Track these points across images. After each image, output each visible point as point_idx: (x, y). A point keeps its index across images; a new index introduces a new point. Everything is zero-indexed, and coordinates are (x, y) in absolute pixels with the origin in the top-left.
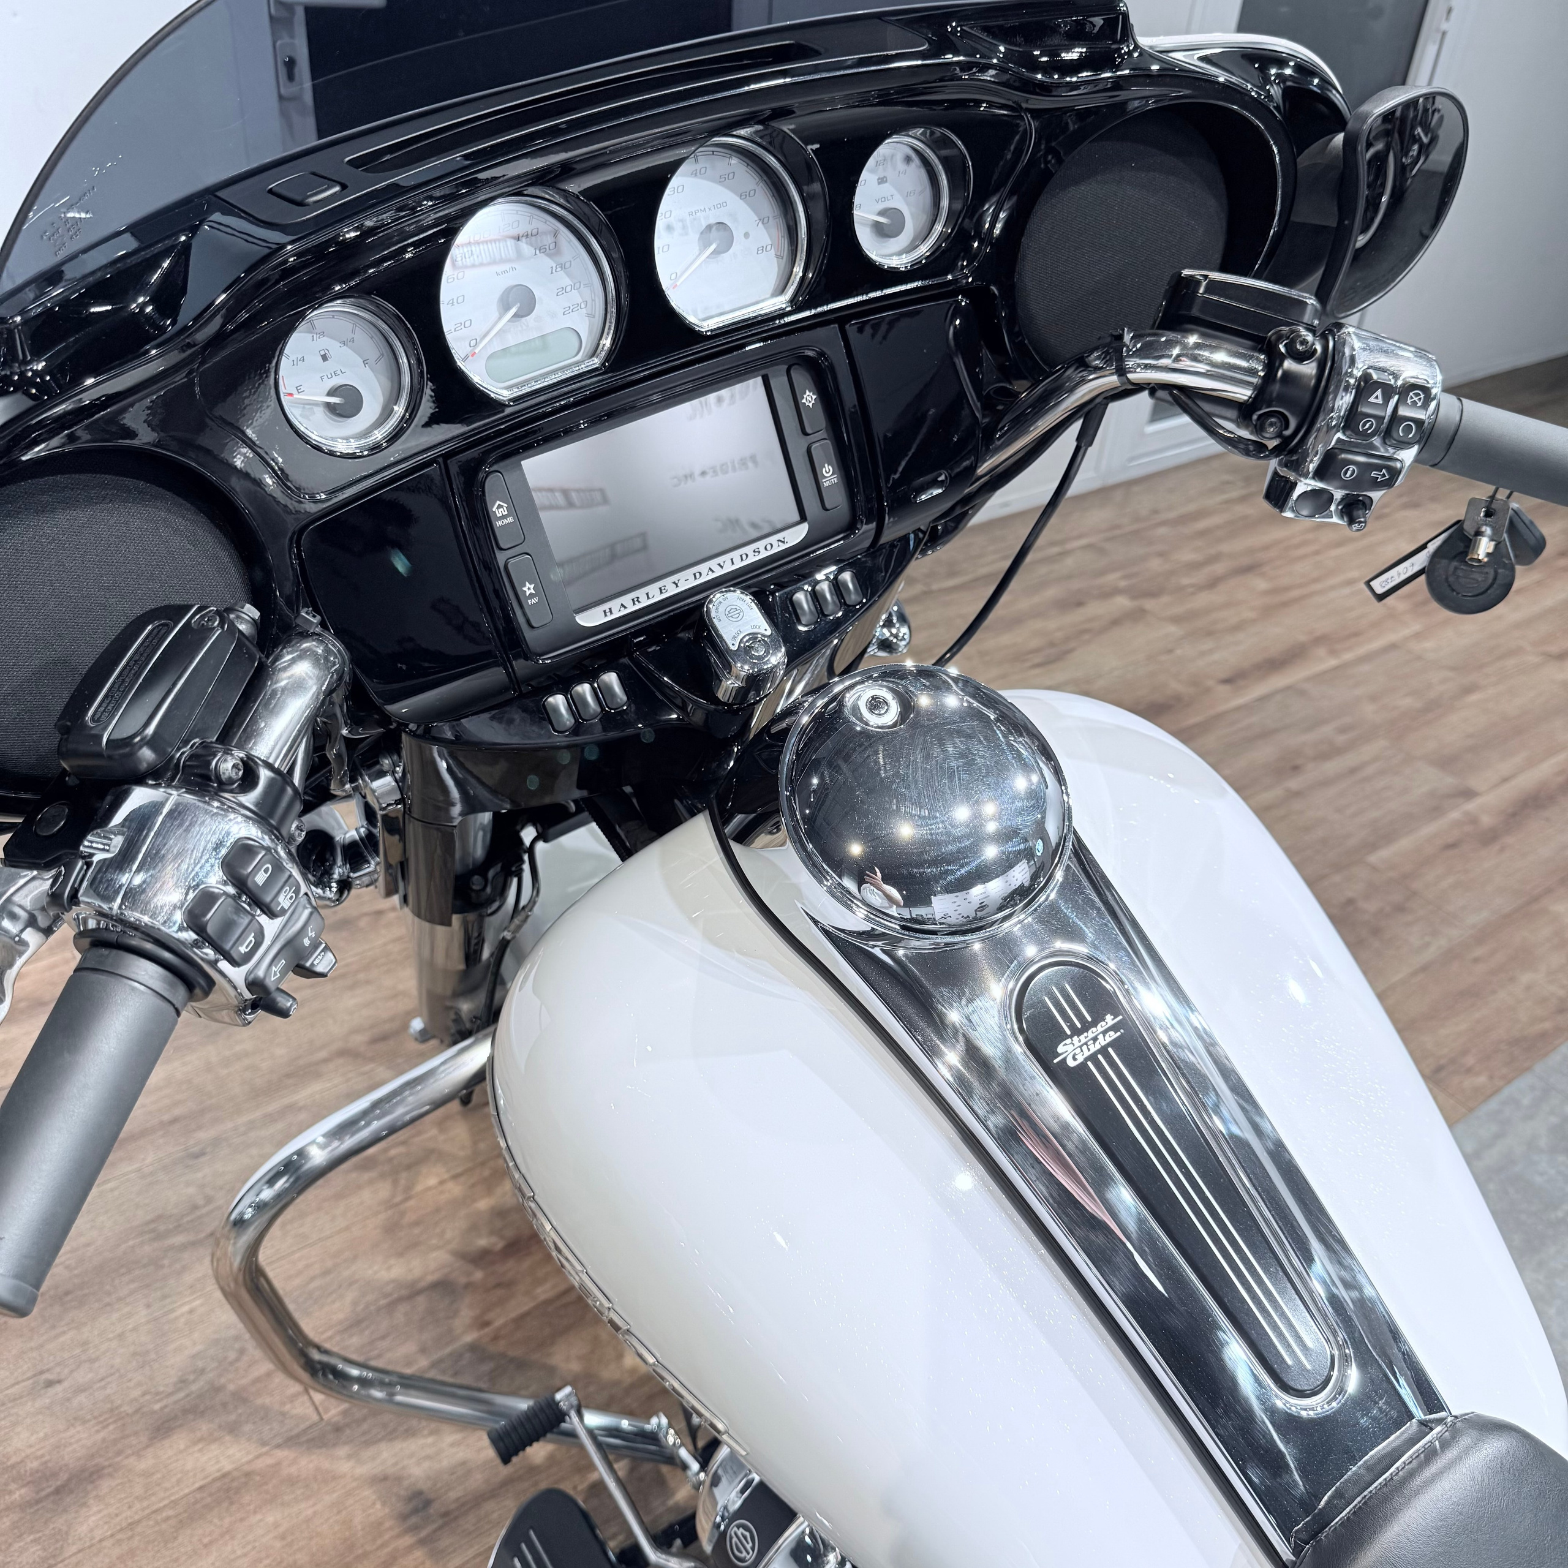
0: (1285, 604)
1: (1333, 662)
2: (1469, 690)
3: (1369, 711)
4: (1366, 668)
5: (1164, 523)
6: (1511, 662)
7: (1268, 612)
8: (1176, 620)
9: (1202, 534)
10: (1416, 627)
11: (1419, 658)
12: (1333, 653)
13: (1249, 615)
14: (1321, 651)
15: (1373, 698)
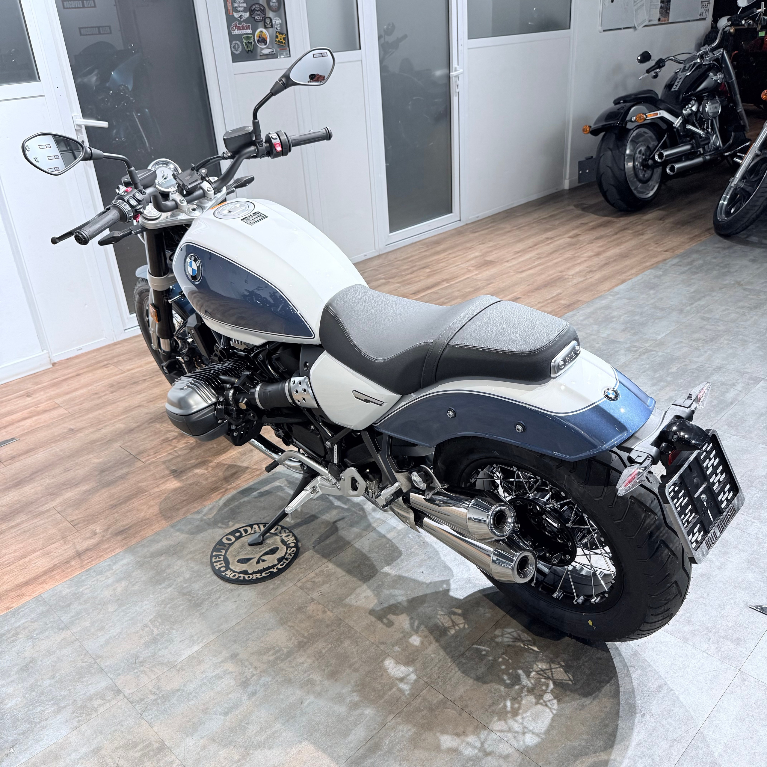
0: (434, 274)
1: (448, 284)
2: (490, 284)
3: (456, 294)
4: (458, 284)
5: (398, 261)
6: (504, 276)
7: (428, 277)
8: (398, 283)
9: (411, 261)
10: (477, 272)
11: (476, 279)
12: (447, 283)
13: (422, 278)
14: (445, 283)
15: (458, 291)
